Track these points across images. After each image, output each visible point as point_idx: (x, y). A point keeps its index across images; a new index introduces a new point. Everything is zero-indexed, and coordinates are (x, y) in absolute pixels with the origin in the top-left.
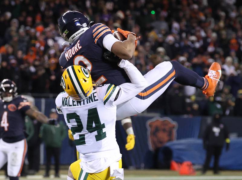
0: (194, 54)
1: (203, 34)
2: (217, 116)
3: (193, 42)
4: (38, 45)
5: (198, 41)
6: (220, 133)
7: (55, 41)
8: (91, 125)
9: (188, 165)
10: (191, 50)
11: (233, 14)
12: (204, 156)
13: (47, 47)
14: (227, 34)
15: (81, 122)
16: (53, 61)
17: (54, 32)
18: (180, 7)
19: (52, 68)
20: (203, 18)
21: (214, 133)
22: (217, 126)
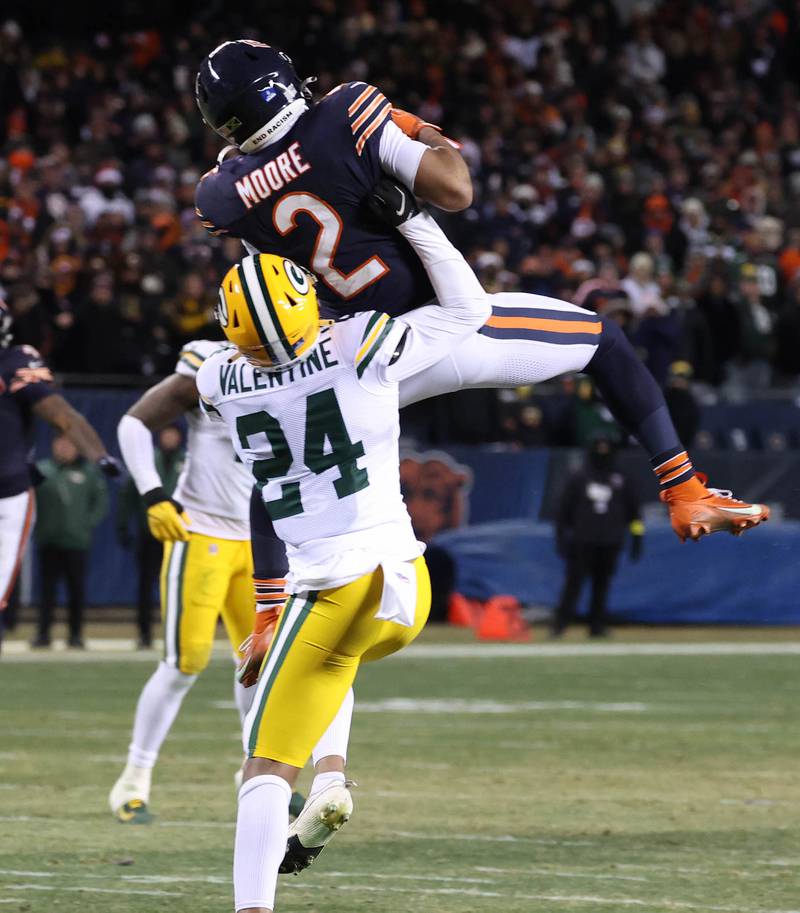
0: (527, 243)
1: (555, 180)
2: (603, 448)
3: (525, 205)
4: (15, 212)
5: (541, 201)
6: (611, 503)
7: (72, 200)
8: (319, 447)
9: (506, 609)
10: (516, 232)
11: (657, 114)
12: (558, 580)
13: (46, 221)
14: (638, 180)
15: (284, 441)
16: (65, 264)
17: (68, 169)
18: (481, 89)
19: (62, 290)
20: (557, 125)
21: (590, 503)
22: (603, 480)
